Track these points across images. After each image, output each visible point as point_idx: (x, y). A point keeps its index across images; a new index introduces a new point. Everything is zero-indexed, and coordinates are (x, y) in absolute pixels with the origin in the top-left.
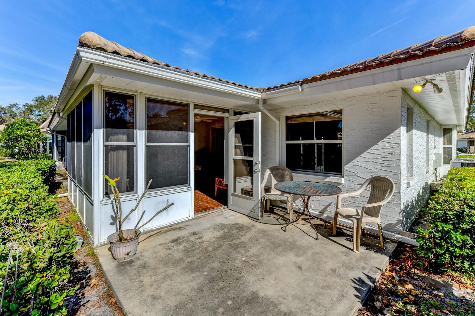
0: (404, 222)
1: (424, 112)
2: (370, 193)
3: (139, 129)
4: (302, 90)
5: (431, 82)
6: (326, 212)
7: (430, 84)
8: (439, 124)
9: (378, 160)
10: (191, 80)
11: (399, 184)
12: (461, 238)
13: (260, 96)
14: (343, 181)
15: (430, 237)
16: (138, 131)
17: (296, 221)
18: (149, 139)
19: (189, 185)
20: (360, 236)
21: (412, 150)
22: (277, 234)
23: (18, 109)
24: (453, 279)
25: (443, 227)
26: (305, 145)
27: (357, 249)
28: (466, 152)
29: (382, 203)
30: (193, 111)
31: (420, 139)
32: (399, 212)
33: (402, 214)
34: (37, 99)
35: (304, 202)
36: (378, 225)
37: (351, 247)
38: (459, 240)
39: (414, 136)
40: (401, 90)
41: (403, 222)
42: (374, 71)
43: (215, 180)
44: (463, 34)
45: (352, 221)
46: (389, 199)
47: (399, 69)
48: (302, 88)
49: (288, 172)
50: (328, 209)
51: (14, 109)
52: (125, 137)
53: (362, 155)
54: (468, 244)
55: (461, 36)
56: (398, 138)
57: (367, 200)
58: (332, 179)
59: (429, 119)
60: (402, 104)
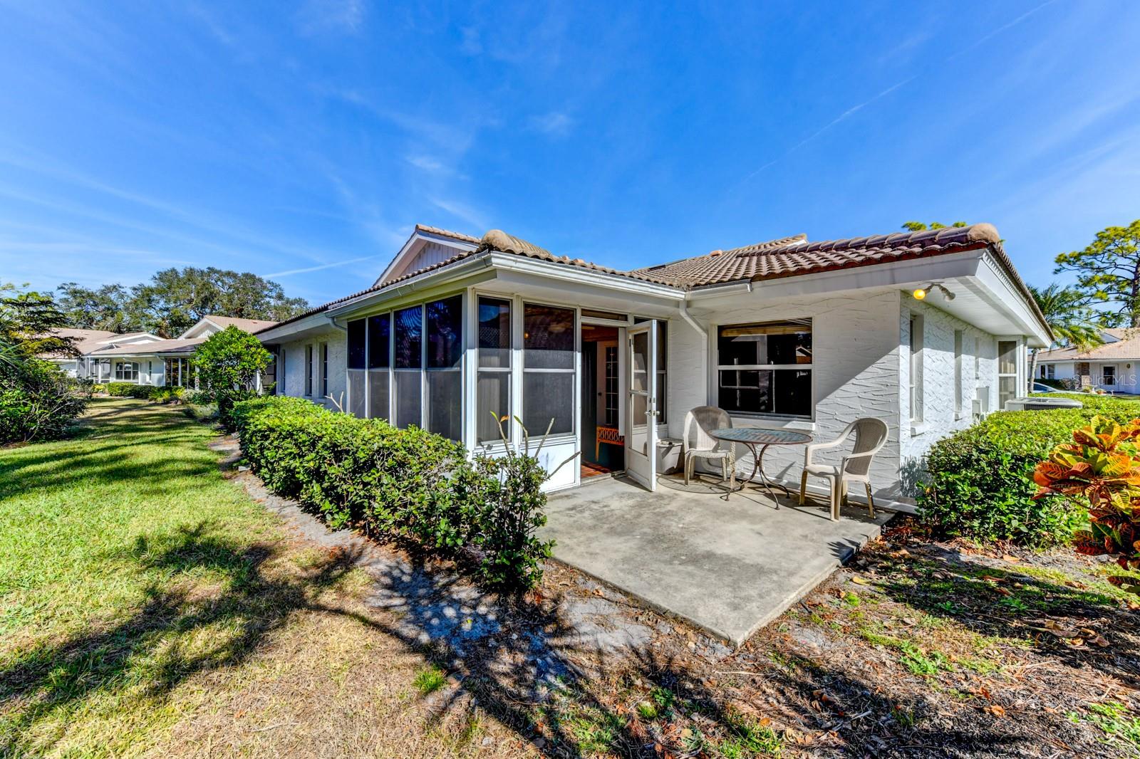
0: (907, 485)
1: (949, 319)
2: (854, 443)
3: (516, 349)
4: (752, 290)
5: (939, 286)
6: (786, 476)
7: (938, 288)
8: (989, 334)
9: (866, 394)
10: (598, 280)
11: (897, 430)
12: (969, 491)
13: (683, 296)
14: (814, 427)
15: (931, 492)
16: (514, 351)
17: (740, 489)
18: (528, 363)
19: (575, 434)
20: (839, 506)
21: (922, 381)
22: (716, 503)
23: (122, 297)
24: (962, 545)
25: (947, 478)
26: (742, 372)
27: (836, 517)
28: (1073, 388)
29: (872, 453)
30: (580, 320)
31: (940, 362)
32: (897, 468)
33: (903, 473)
34: (162, 277)
35: (756, 458)
36: (866, 485)
37: (828, 517)
38: (968, 493)
39: (925, 358)
40: (899, 292)
41: (905, 485)
42: (858, 269)
43: (596, 430)
44: (969, 233)
45: (829, 479)
46: (882, 446)
47: (892, 269)
48: (751, 286)
49: (723, 415)
50: (789, 471)
51: (113, 296)
52: (496, 360)
53: (843, 387)
54: (977, 497)
55: (966, 236)
56: (896, 362)
57: (852, 449)
58: (796, 424)
59: (960, 328)
60: (901, 312)
